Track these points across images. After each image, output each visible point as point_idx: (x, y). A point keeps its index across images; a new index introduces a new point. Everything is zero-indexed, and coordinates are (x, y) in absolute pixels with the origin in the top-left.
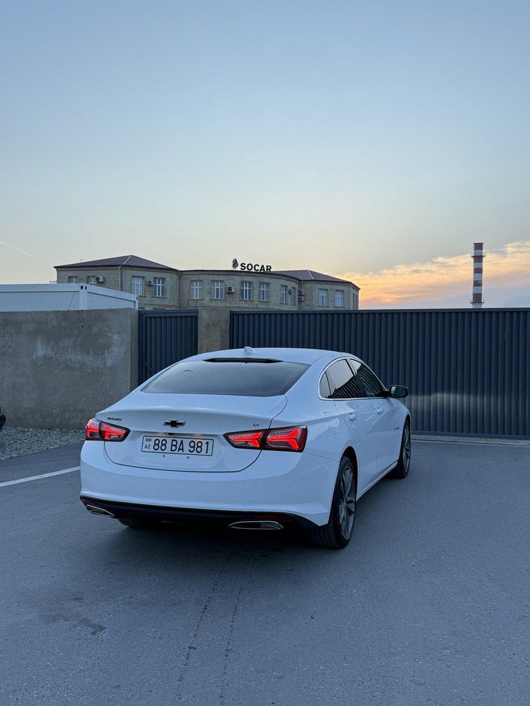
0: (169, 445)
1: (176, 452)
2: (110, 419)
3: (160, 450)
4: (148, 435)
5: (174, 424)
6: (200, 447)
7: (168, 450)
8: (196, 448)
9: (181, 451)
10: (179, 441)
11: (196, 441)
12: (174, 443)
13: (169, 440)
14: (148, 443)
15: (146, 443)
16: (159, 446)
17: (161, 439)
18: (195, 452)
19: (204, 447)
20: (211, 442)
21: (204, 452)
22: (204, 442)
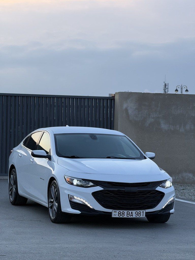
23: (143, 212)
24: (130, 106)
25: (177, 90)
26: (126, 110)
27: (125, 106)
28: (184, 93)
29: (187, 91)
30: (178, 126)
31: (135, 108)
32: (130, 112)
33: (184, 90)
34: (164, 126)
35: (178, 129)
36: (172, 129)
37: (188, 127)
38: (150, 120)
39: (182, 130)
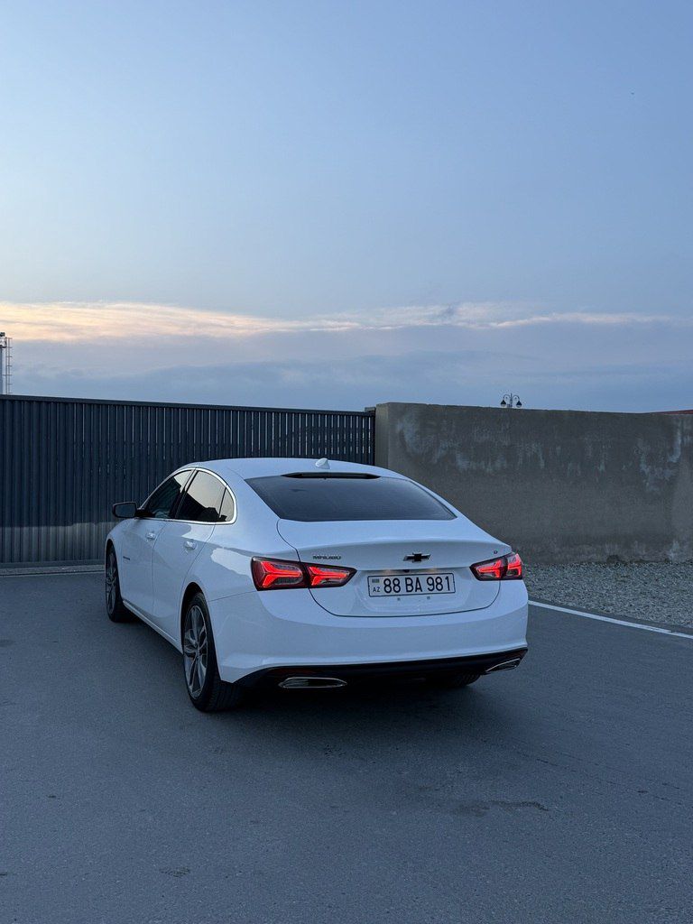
0: (403, 585)
1: (414, 592)
2: (320, 558)
3: (393, 593)
4: (373, 575)
5: (418, 558)
6: (440, 583)
7: (403, 591)
8: (436, 585)
9: (419, 591)
10: (414, 578)
11: (434, 577)
12: (409, 582)
13: (402, 579)
14: (376, 585)
15: (373, 585)
16: (391, 587)
17: (392, 579)
18: (435, 590)
19: (445, 583)
20: (450, 577)
21: (445, 589)
22: (443, 577)
24: (408, 428)
25: (503, 403)
26: (402, 435)
27: (398, 428)
28: (515, 406)
29: (519, 404)
30: (483, 463)
31: (415, 430)
32: (407, 438)
33: (515, 402)
34: (462, 463)
35: (484, 467)
36: (474, 468)
37: (498, 465)
38: (439, 453)
39: (489, 470)
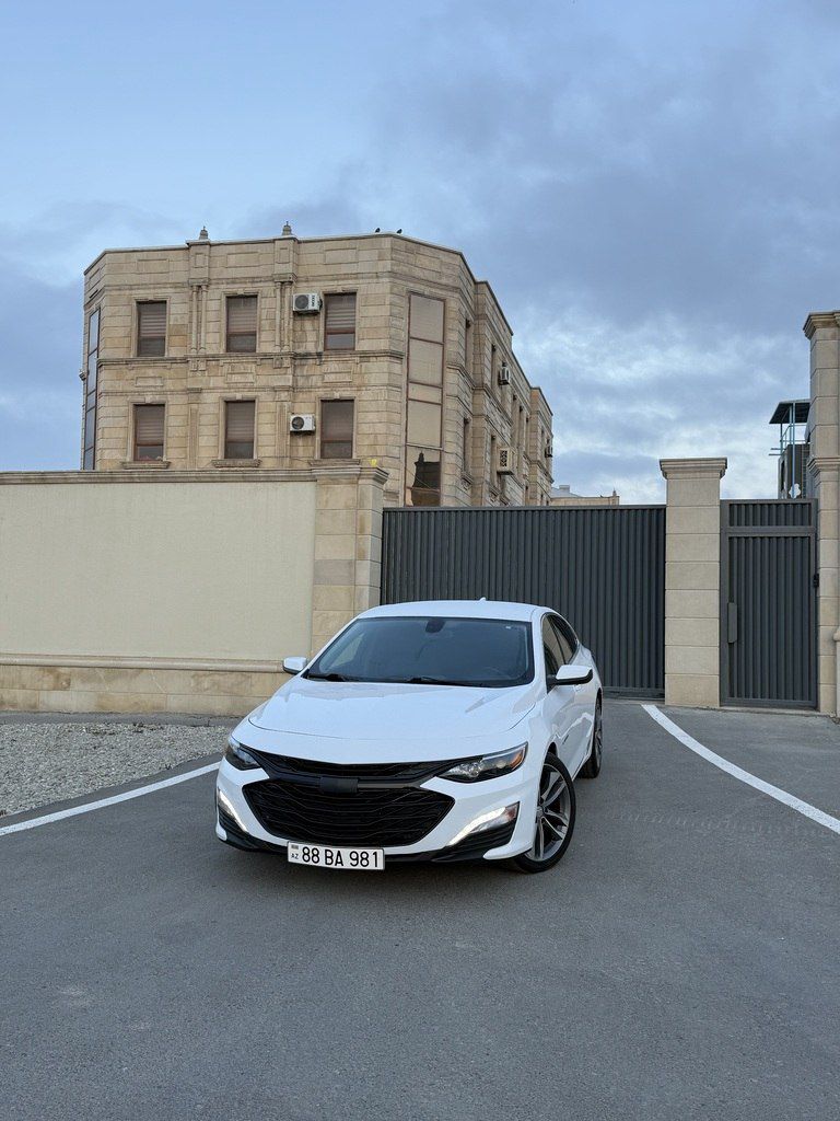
23: (375, 853)
